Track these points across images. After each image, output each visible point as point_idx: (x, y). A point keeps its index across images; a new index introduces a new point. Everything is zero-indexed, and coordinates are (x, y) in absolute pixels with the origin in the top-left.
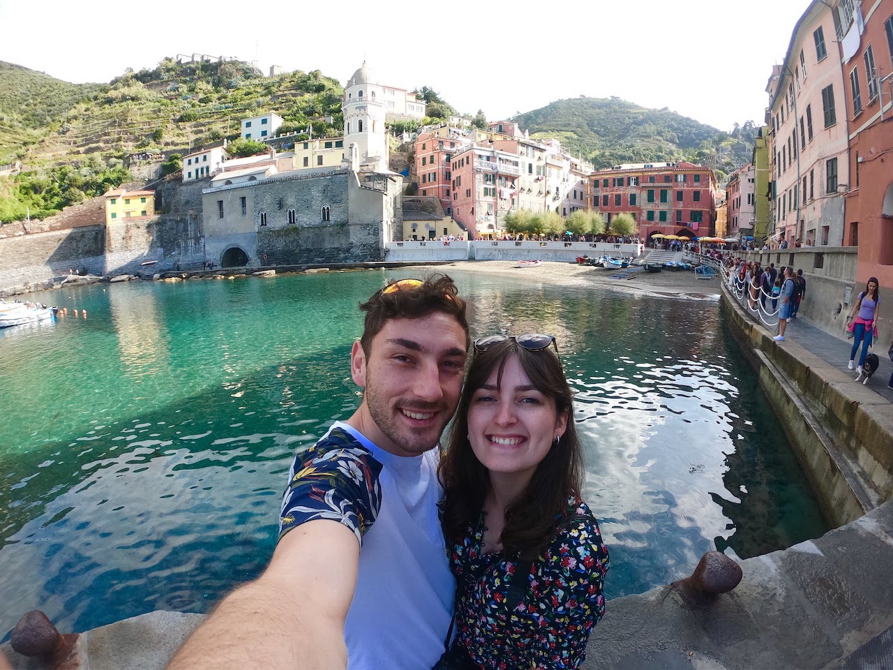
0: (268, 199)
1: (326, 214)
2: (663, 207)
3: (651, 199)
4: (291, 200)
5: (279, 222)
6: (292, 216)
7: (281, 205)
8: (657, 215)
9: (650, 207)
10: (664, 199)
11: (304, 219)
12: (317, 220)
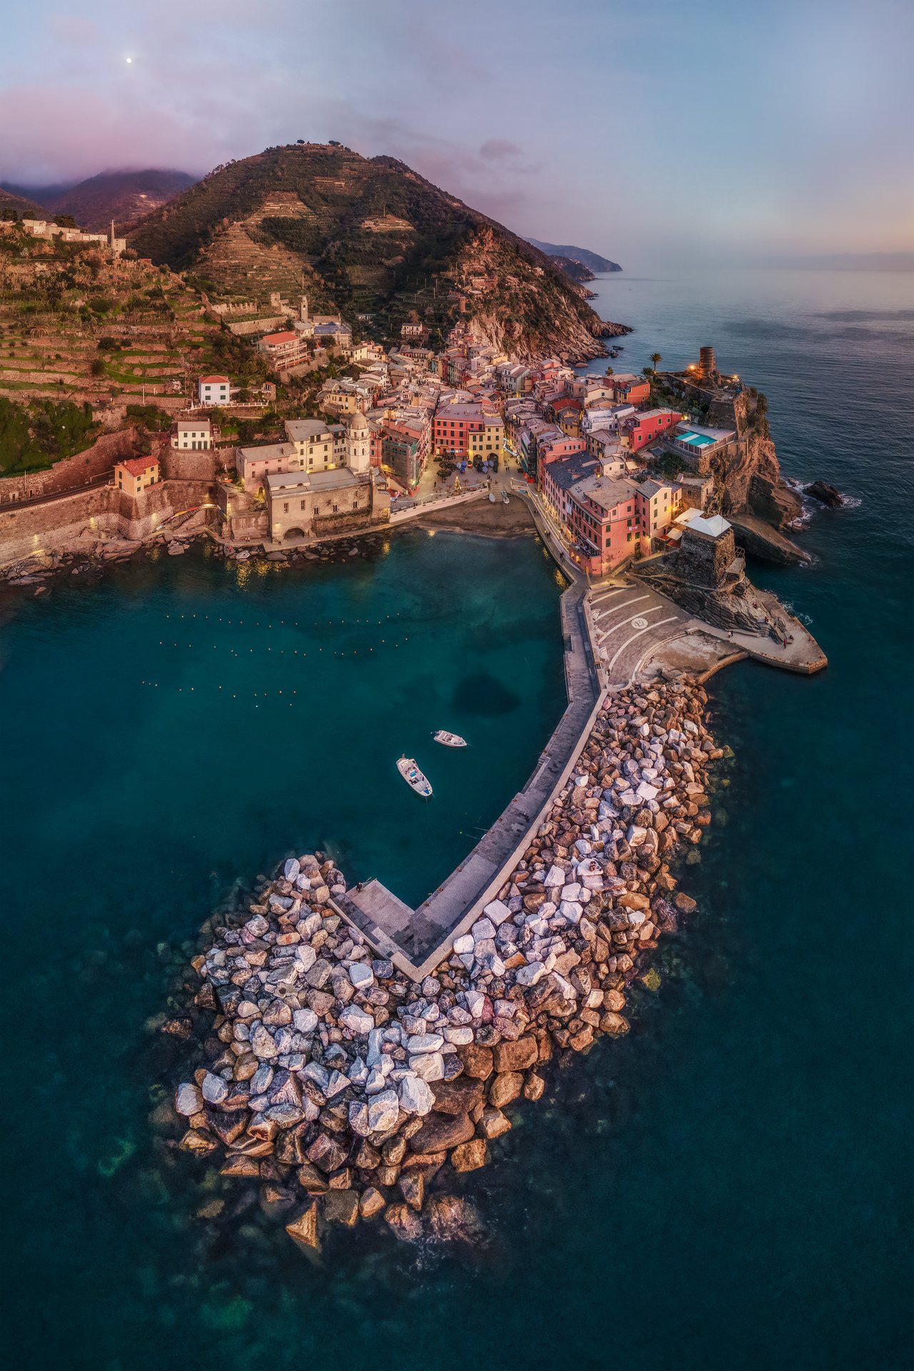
0: (321, 500)
1: (355, 505)
2: (481, 443)
3: (475, 440)
4: (335, 501)
5: (327, 512)
6: (335, 508)
7: (329, 503)
8: (478, 448)
9: (475, 443)
10: (481, 439)
11: (344, 509)
12: (350, 508)
